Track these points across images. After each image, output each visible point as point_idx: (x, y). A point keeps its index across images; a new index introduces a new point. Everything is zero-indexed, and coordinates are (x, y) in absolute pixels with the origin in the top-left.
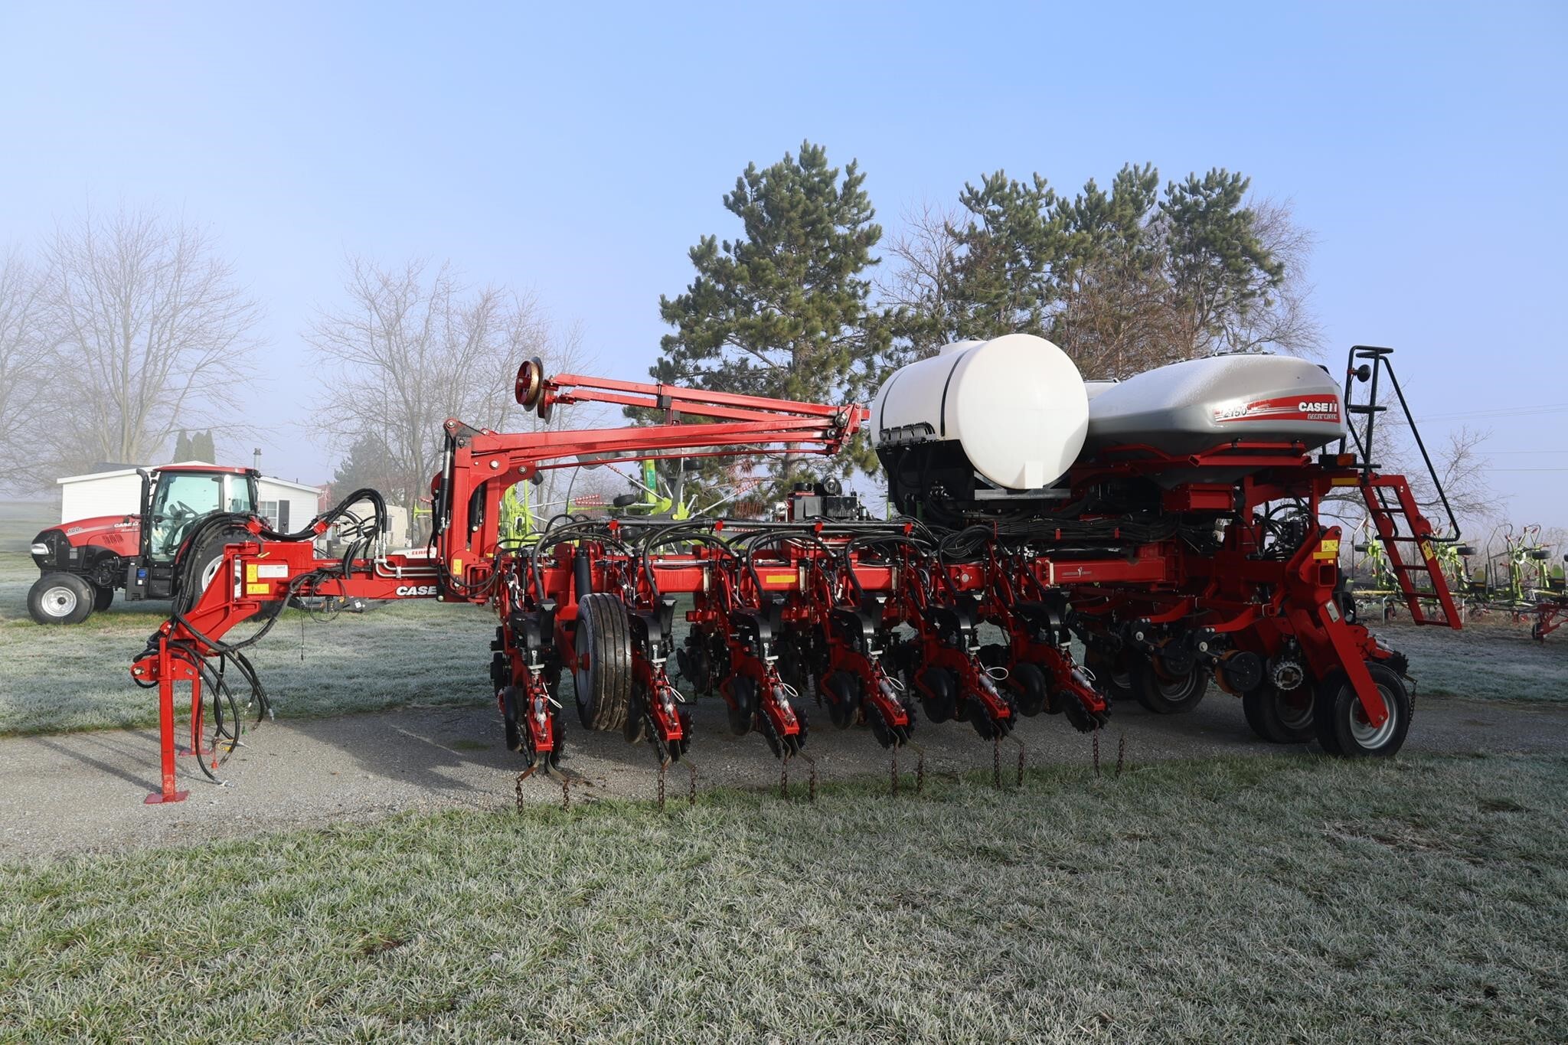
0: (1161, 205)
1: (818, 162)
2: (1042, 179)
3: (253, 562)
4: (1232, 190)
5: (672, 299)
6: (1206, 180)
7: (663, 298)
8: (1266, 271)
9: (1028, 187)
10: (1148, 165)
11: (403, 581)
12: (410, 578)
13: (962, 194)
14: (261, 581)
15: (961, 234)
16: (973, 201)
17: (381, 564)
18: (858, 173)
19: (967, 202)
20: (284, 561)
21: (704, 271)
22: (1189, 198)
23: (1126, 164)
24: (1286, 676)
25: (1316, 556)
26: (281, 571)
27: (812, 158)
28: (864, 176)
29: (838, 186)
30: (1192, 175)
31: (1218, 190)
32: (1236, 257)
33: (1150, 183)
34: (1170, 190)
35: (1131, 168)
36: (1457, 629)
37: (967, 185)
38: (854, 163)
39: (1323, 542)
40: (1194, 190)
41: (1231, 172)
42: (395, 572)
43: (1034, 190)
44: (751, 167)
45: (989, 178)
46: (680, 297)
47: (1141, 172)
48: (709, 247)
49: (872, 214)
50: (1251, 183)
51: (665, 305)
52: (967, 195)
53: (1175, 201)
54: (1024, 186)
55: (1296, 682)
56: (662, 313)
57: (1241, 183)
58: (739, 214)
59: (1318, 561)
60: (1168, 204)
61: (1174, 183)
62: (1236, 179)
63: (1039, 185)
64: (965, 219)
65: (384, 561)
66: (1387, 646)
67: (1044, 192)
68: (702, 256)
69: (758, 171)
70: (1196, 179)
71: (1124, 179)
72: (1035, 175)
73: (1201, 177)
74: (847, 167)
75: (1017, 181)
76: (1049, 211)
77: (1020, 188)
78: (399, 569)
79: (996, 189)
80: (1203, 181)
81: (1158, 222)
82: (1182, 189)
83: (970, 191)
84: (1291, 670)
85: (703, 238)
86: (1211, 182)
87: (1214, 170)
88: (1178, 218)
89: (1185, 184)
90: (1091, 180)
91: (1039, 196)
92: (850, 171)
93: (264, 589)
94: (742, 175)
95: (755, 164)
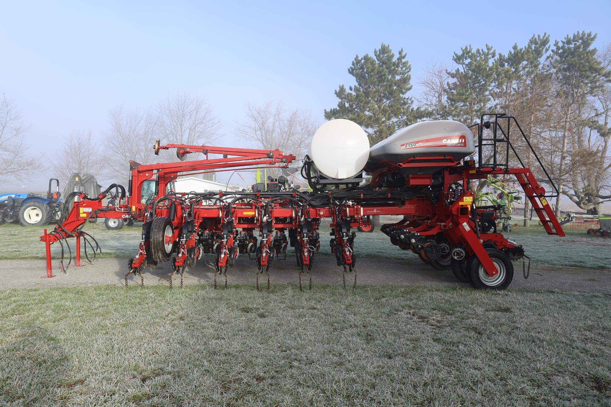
0: (553, 51)
1: (386, 51)
2: (490, 47)
3: (82, 207)
4: (588, 40)
5: (328, 110)
6: (574, 37)
7: (325, 110)
8: (603, 76)
9: (484, 51)
10: (545, 34)
11: (124, 213)
12: (127, 212)
13: (453, 57)
14: (84, 213)
15: (453, 74)
16: (458, 59)
17: (117, 208)
18: (403, 54)
19: (455, 60)
20: (90, 207)
21: (342, 99)
22: (566, 46)
23: (534, 35)
24: (458, 254)
25: (461, 203)
26: (89, 210)
27: (384, 50)
28: (406, 54)
29: (395, 59)
30: (568, 36)
31: (580, 41)
32: (586, 71)
33: (545, 42)
34: (556, 44)
35: (536, 37)
36: (562, 236)
37: (454, 53)
38: (402, 50)
39: (465, 198)
40: (569, 42)
41: (587, 32)
42: (121, 210)
43: (487, 51)
44: (357, 57)
45: (464, 49)
46: (331, 109)
47: (541, 37)
48: (342, 89)
50: (597, 36)
51: (326, 113)
52: (455, 57)
53: (558, 48)
54: (482, 50)
55: (462, 256)
56: (325, 116)
57: (592, 36)
58: (353, 75)
59: (462, 206)
60: (555, 50)
61: (558, 41)
62: (589, 35)
63: (489, 49)
64: (454, 67)
65: (118, 206)
66: (515, 243)
67: (491, 52)
68: (340, 93)
69: (360, 58)
71: (533, 41)
72: (486, 45)
73: (571, 36)
74: (399, 52)
75: (479, 48)
76: (495, 60)
77: (481, 51)
78: (123, 209)
79: (466, 53)
80: (572, 38)
81: (550, 59)
82: (564, 43)
83: (456, 55)
84: (459, 252)
85: (340, 86)
86: (576, 38)
87: (578, 32)
88: (561, 56)
89: (564, 40)
90: (516, 44)
91: (488, 54)
92: (400, 53)
93: (85, 215)
94: (354, 60)
95: (358, 55)
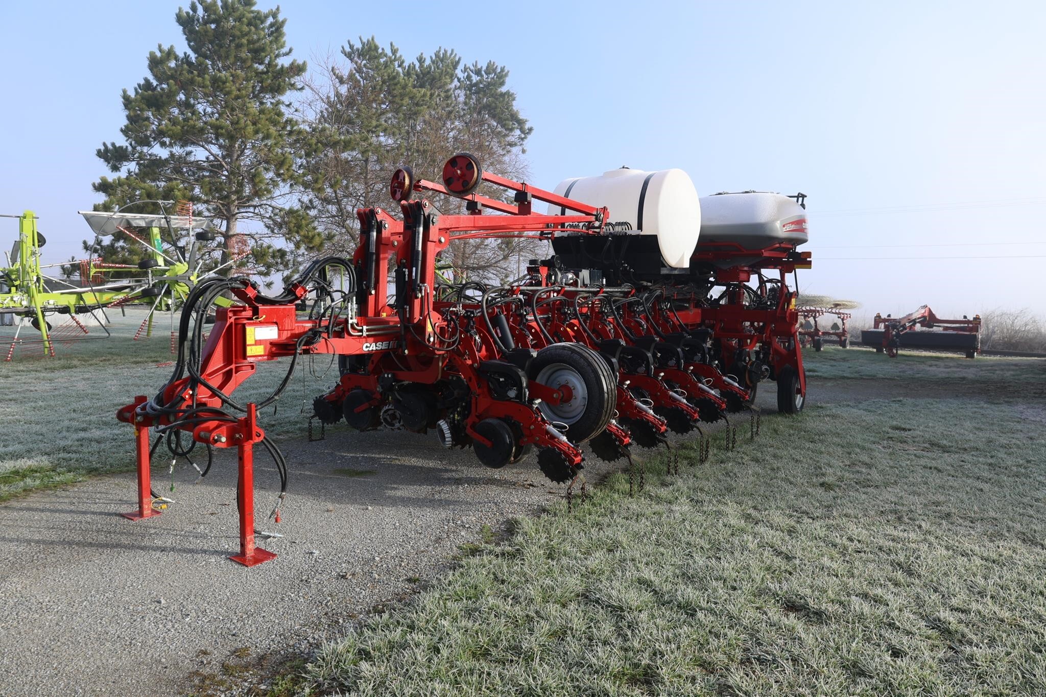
2: (396, 47)
3: (251, 325)
4: (501, 77)
9: (387, 52)
10: (453, 51)
11: (367, 339)
12: (371, 336)
14: (258, 343)
15: (342, 76)
16: (351, 54)
17: (352, 324)
20: (275, 323)
22: (475, 78)
23: (440, 48)
26: (272, 333)
30: (477, 63)
31: (493, 75)
34: (464, 71)
35: (442, 51)
37: (349, 42)
40: (478, 73)
41: (498, 65)
42: (362, 331)
43: (391, 54)
45: (365, 40)
47: (449, 55)
49: (291, 50)
52: (348, 49)
53: (467, 78)
54: (385, 50)
57: (505, 73)
61: (467, 66)
62: (502, 70)
63: (394, 52)
64: (346, 66)
65: (354, 321)
67: (397, 58)
68: (157, 62)
70: (479, 67)
71: (439, 57)
72: (391, 44)
73: (482, 65)
78: (364, 328)
79: (368, 50)
80: (484, 68)
82: (471, 71)
83: (351, 47)
85: (161, 47)
86: (488, 69)
87: (490, 62)
88: (468, 89)
89: (472, 68)
90: (422, 54)
91: (394, 60)
92: (275, 16)
93: (259, 350)
